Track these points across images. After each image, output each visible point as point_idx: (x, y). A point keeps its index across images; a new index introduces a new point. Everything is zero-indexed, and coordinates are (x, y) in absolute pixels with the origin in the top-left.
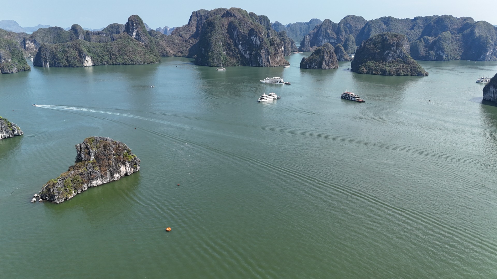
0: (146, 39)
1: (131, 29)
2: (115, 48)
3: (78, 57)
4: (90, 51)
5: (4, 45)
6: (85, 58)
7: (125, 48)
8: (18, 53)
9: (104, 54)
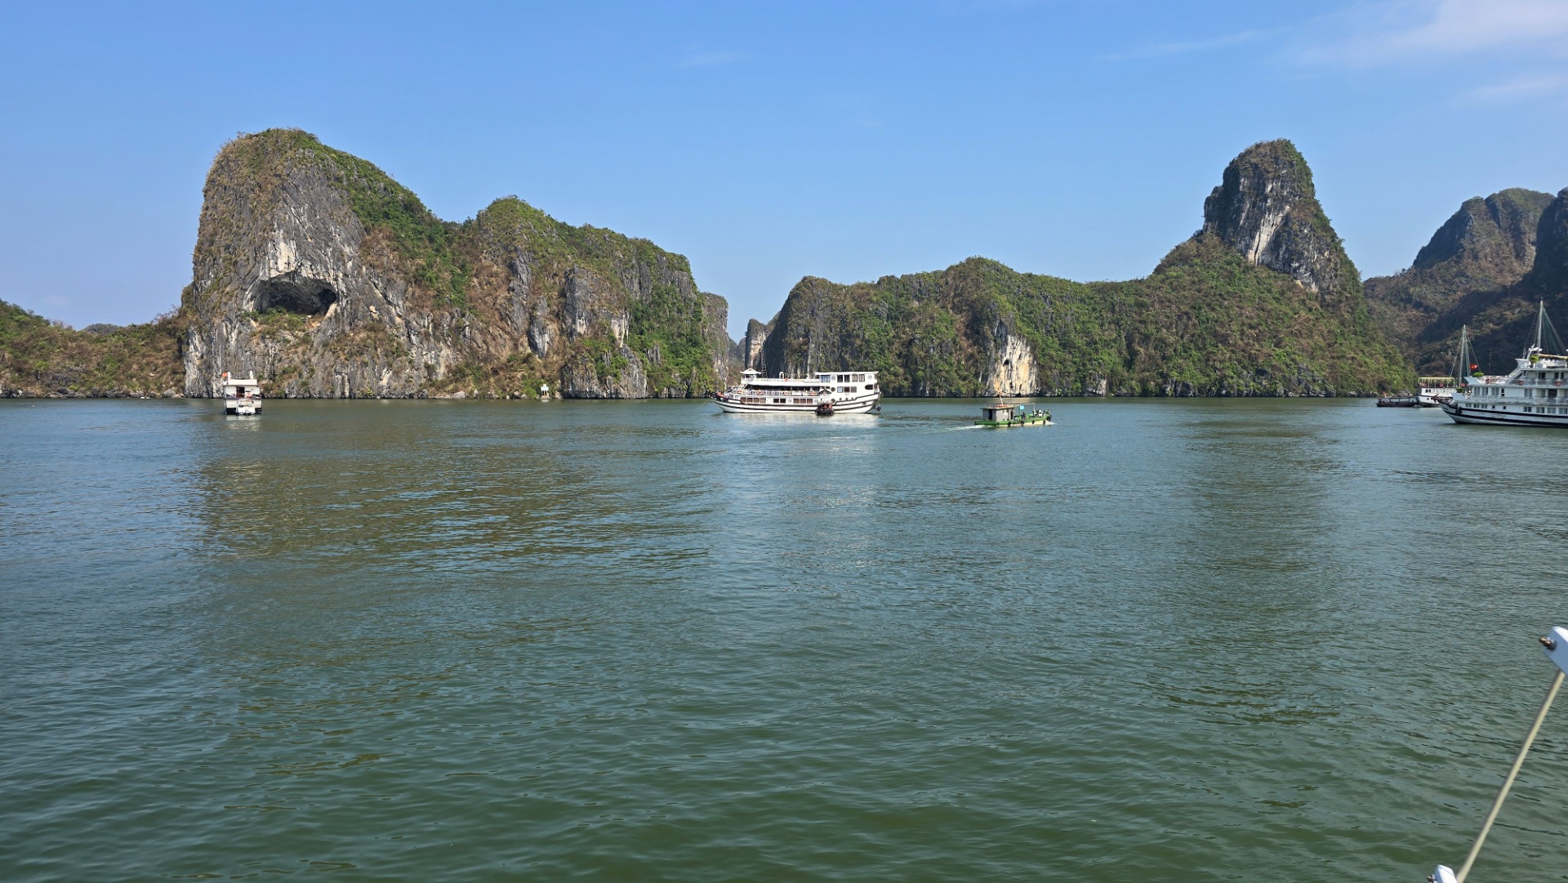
0: (1331, 265)
1: (1244, 215)
2: (1157, 306)
3: (964, 343)
4: (1029, 318)
6: (1001, 345)
7: (1213, 309)
8: (680, 311)
9: (1097, 338)
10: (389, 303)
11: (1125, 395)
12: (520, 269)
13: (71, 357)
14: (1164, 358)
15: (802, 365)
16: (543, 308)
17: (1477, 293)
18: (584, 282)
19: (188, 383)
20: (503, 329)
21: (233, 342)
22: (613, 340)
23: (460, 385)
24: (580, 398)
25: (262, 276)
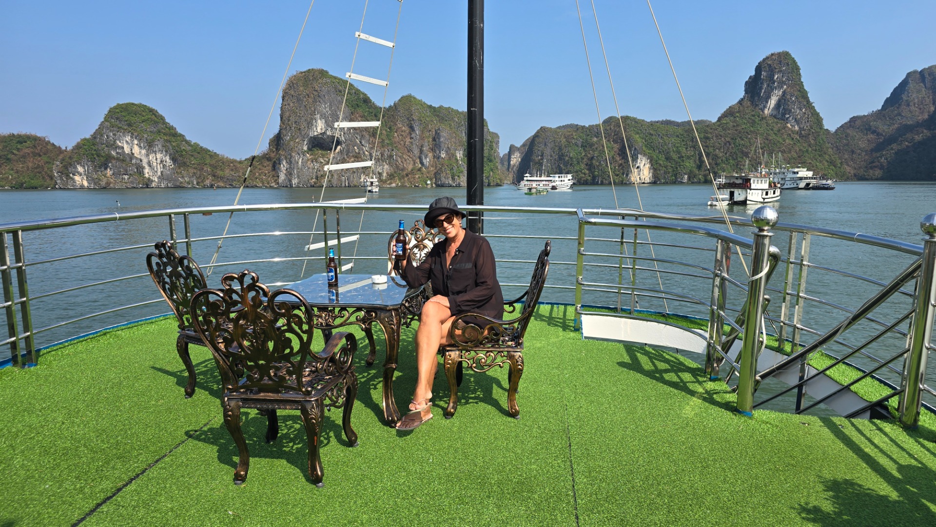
0: (806, 116)
1: (763, 91)
2: (714, 138)
3: (618, 159)
4: (650, 146)
5: (457, 122)
6: (635, 159)
7: (743, 140)
9: (684, 155)
10: (363, 145)
11: (696, 183)
12: (416, 129)
13: (232, 170)
14: (716, 164)
15: (540, 170)
16: (426, 146)
17: (906, 125)
18: (444, 134)
19: (280, 181)
20: (409, 156)
21: (300, 163)
22: (457, 160)
23: (392, 181)
24: (443, 186)
25: (311, 134)
